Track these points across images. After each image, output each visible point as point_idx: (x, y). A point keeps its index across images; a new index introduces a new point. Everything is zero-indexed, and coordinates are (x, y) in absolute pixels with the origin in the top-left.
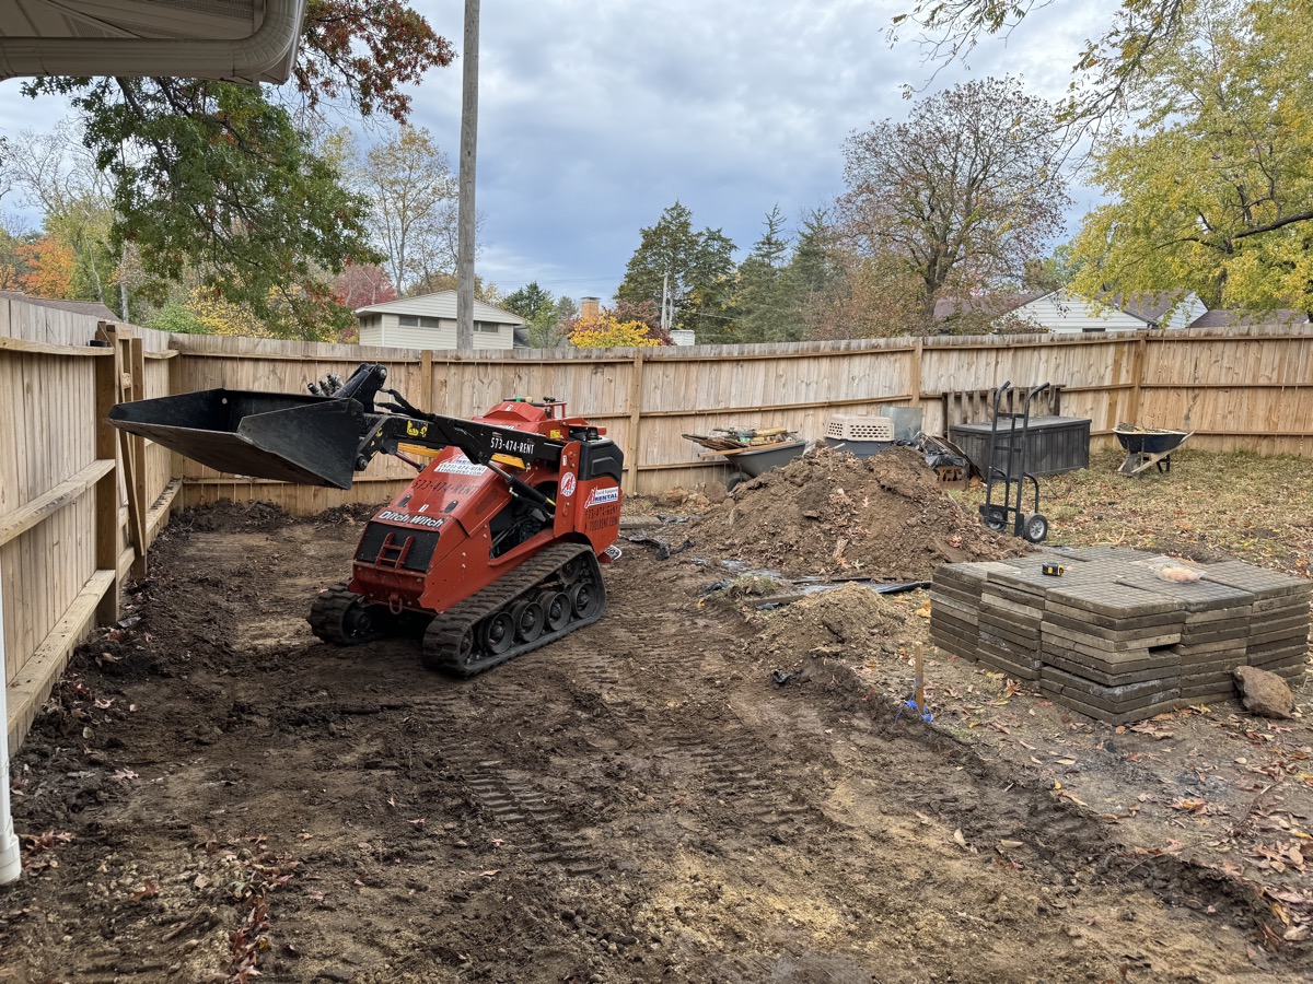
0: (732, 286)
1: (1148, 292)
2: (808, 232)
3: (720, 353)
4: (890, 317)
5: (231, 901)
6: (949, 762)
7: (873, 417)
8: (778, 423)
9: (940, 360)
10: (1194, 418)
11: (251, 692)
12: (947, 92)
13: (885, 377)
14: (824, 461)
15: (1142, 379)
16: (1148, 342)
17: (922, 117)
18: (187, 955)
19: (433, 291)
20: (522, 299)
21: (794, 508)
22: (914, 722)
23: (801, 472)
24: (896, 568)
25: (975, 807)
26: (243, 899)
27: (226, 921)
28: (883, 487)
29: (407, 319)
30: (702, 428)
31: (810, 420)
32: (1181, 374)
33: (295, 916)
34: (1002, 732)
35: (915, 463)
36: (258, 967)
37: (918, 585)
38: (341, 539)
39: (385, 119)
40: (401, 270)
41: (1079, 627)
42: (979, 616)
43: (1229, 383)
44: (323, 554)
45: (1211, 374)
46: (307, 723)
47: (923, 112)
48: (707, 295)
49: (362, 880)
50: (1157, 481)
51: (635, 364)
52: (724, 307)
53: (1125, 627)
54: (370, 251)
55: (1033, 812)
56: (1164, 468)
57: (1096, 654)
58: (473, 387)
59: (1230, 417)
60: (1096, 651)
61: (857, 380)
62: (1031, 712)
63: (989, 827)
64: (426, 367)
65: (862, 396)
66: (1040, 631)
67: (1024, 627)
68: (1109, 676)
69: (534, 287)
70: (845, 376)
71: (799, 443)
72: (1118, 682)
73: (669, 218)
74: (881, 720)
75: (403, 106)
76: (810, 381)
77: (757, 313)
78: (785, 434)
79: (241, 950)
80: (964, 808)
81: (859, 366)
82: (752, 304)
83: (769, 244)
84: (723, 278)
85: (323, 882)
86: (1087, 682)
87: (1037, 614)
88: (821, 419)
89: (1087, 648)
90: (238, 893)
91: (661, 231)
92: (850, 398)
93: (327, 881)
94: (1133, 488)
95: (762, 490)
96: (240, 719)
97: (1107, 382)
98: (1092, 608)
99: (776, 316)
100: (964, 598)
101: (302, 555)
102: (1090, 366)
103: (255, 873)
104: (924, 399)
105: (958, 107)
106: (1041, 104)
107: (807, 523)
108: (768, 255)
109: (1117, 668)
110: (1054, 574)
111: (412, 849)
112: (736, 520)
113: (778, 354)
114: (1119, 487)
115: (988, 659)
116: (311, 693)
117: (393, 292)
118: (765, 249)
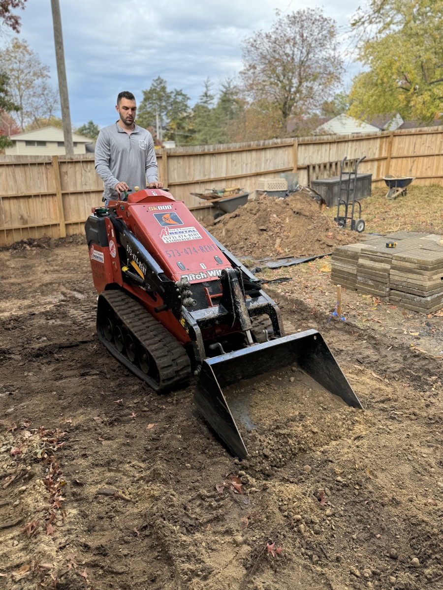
0: (189, 118)
1: (380, 114)
2: (224, 90)
3: (204, 150)
4: (268, 131)
5: (37, 461)
6: (359, 339)
7: (277, 179)
8: (234, 185)
9: (305, 149)
10: (414, 171)
11: (5, 342)
12: (288, 16)
13: (281, 159)
14: (265, 202)
15: (391, 154)
16: (395, 136)
17: (277, 29)
18: (22, 496)
19: (40, 127)
20: (86, 129)
21: (254, 225)
22: (338, 322)
23: (255, 208)
24: (304, 250)
25: (379, 359)
26: (43, 459)
27: (38, 473)
28: (294, 212)
29: (29, 143)
30: (198, 190)
31: (249, 182)
32: (408, 151)
33: (73, 462)
34: (378, 322)
35: (309, 199)
36: (64, 496)
37: (317, 257)
38: (25, 257)
39: (8, 30)
40: (22, 117)
41: (410, 271)
42: (357, 269)
43: (429, 154)
44: (19, 266)
45: (421, 150)
46: (42, 356)
47: (277, 26)
48: (178, 123)
49: (101, 437)
50: (401, 200)
51: (163, 158)
52: (187, 129)
53: (432, 269)
54: (13, 104)
55: (405, 359)
56: (403, 194)
57: (418, 282)
58: (82, 174)
59: (429, 169)
60: (418, 281)
61: (269, 161)
62: (388, 311)
63: (388, 368)
64: (55, 165)
65: (271, 169)
66: (389, 274)
67: (381, 273)
68: (424, 292)
69: (91, 123)
70: (263, 159)
71: (246, 194)
72: (428, 295)
73: (155, 84)
74: (322, 323)
75: (17, 23)
76: (247, 163)
77: (203, 132)
78: (239, 190)
79: (52, 488)
80: (374, 360)
81: (269, 154)
82: (201, 127)
83: (207, 96)
84: (185, 114)
85: (81, 441)
86: (413, 296)
87: (388, 266)
88: (253, 182)
89: (414, 281)
90: (39, 456)
91: (152, 91)
92: (266, 170)
93: (83, 441)
94: (393, 204)
95: (237, 218)
96: (5, 357)
97: (377, 156)
98: (416, 262)
99: (212, 133)
100: (349, 262)
101: (8, 267)
102: (369, 149)
103: (45, 443)
104: (299, 169)
105: (293, 23)
106: (332, 21)
107: (261, 233)
108: (206, 102)
109: (429, 288)
110: (392, 247)
111: (121, 416)
112: (226, 234)
113: (232, 150)
114: (387, 204)
115: (362, 289)
116: (38, 339)
117: (18, 129)
118: (205, 99)
